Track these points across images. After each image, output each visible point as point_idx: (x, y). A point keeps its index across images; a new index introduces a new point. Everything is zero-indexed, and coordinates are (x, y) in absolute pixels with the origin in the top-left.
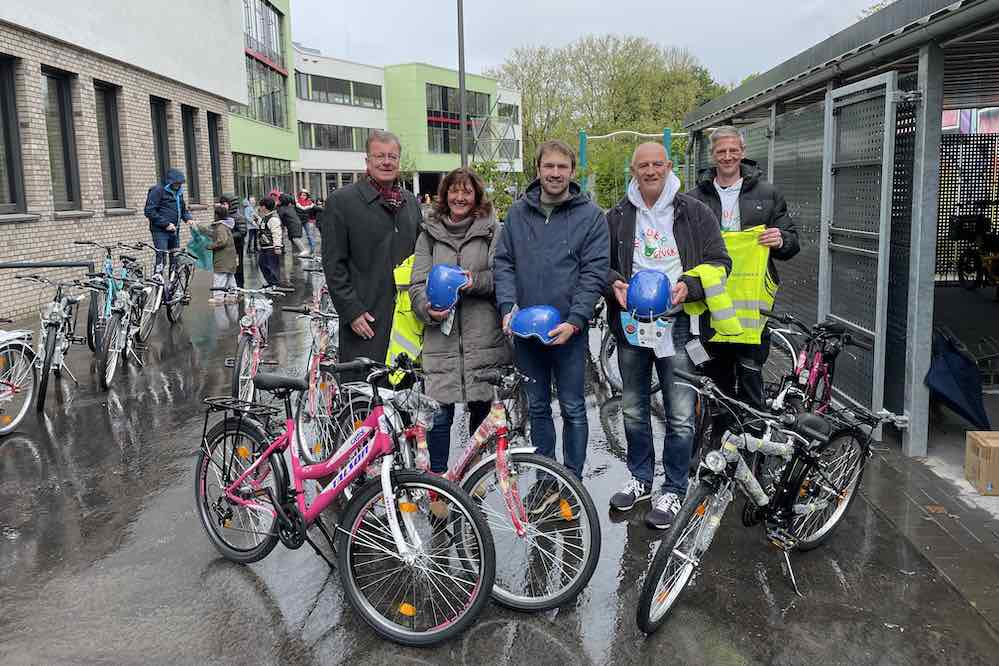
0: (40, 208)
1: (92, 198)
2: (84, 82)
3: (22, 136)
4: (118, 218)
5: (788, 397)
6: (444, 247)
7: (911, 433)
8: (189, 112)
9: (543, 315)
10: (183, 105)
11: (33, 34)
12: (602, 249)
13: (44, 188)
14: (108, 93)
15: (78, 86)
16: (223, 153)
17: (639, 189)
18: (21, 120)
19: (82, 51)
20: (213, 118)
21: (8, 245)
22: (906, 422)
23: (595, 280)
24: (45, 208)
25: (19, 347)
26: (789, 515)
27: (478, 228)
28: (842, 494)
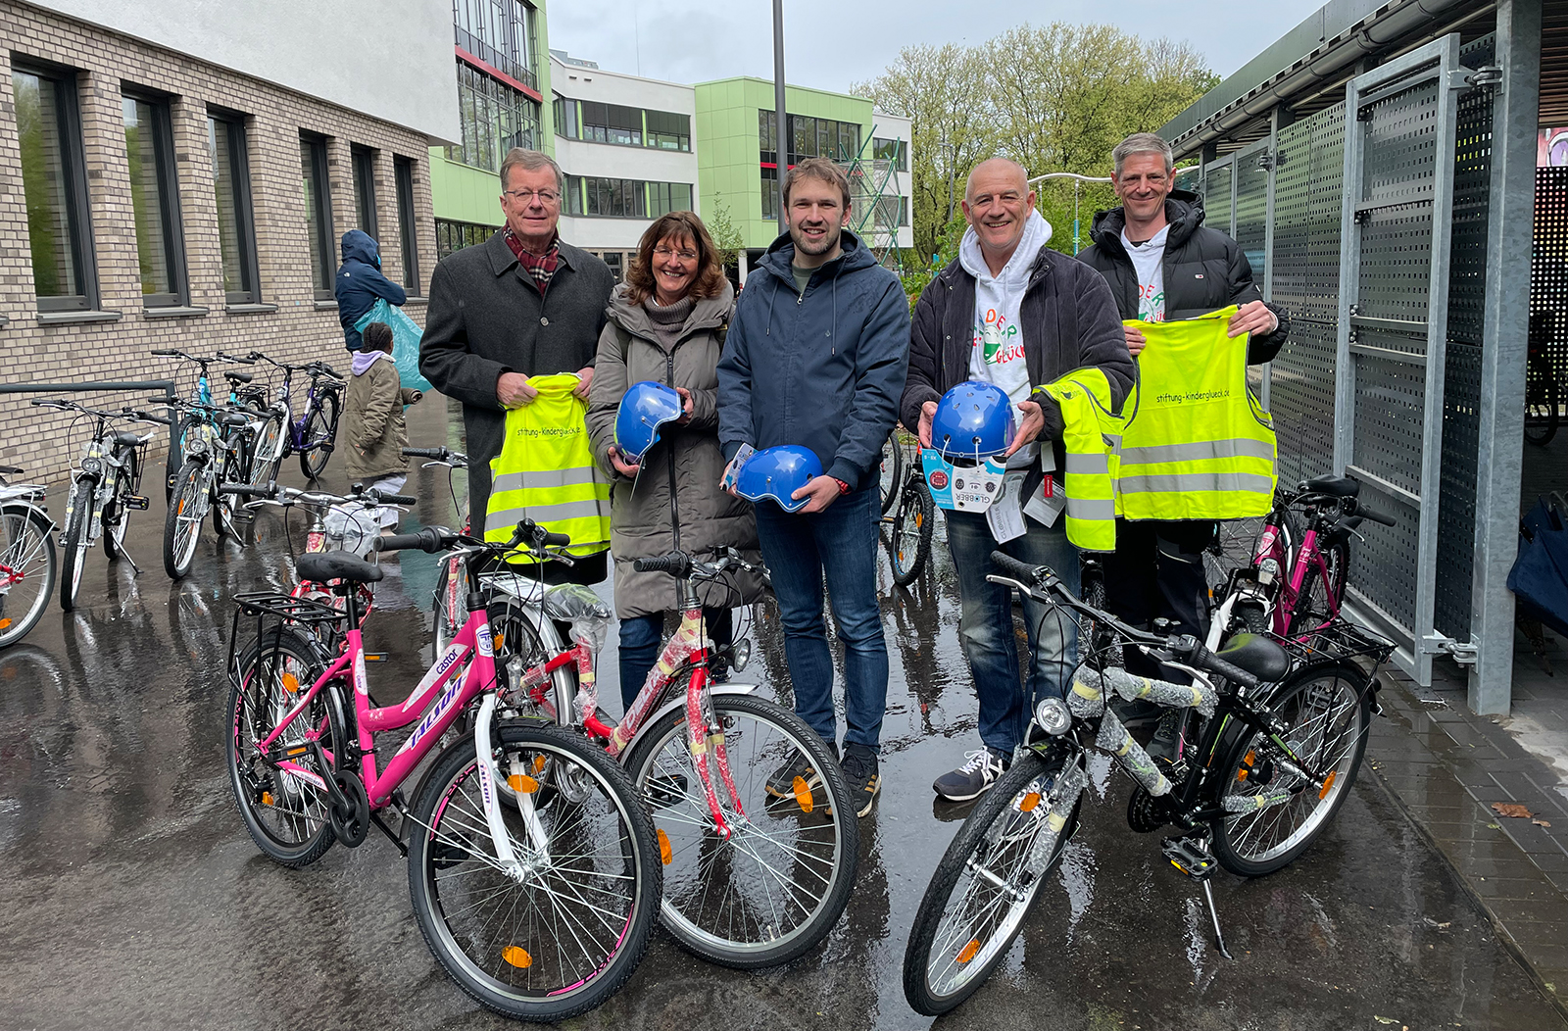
0: (121, 303)
1: (205, 287)
2: (192, 108)
3: (92, 191)
4: (248, 318)
5: (1238, 607)
6: (646, 347)
7: (1482, 676)
8: (364, 156)
9: (789, 461)
10: (354, 145)
11: (109, 33)
12: (892, 345)
13: (127, 272)
14: (233, 125)
15: (182, 114)
16: (419, 219)
17: (979, 243)
18: (90, 167)
19: (188, 60)
20: (405, 166)
21: (69, 358)
22: (1472, 653)
23: (877, 400)
24: (130, 302)
25: (23, 510)
26: (1217, 816)
27: (704, 314)
28: (1321, 780)
